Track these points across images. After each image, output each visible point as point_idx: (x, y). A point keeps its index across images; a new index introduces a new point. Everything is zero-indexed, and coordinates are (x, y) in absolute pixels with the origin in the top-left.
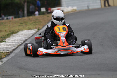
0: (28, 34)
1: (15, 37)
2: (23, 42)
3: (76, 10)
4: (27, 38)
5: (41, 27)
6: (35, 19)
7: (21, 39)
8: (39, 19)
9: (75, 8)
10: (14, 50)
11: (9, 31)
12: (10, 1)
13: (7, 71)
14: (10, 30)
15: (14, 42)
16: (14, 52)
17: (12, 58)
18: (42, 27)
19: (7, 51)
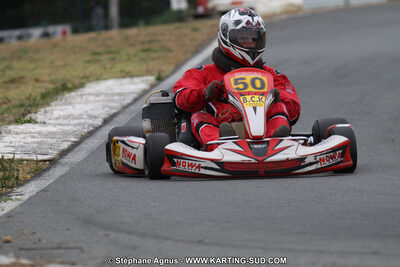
0: (120, 94)
1: (70, 104)
2: (99, 122)
3: (299, 9)
4: (115, 111)
5: (167, 68)
6: (148, 38)
7: (92, 113)
8: (160, 38)
10: (64, 153)
11: (51, 82)
13: (34, 233)
14: (53, 77)
15: (65, 122)
16: (65, 160)
17: (56, 182)
18: (172, 68)
19: (40, 157)
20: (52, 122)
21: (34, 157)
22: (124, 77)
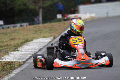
0: (43, 43)
1: (29, 45)
2: (37, 51)
3: (94, 18)
4: (42, 47)
5: (56, 35)
6: (51, 27)
7: (35, 48)
8: (54, 26)
9: (93, 15)
10: (27, 60)
12: (24, 7)
14: (24, 38)
16: (28, 62)
17: (25, 68)
18: (58, 35)
19: (21, 61)
20: (24, 51)
21: (19, 61)
22: (44, 38)
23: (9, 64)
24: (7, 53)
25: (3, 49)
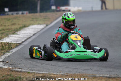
2: (32, 35)
5: (49, 23)
7: (30, 33)
11: (22, 25)
16: (23, 44)
17: (20, 49)
19: (17, 43)
20: (21, 34)
21: (16, 43)
23: (8, 44)
24: (7, 35)
25: (5, 32)
